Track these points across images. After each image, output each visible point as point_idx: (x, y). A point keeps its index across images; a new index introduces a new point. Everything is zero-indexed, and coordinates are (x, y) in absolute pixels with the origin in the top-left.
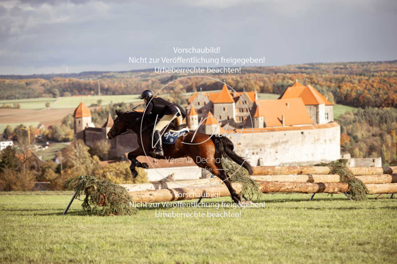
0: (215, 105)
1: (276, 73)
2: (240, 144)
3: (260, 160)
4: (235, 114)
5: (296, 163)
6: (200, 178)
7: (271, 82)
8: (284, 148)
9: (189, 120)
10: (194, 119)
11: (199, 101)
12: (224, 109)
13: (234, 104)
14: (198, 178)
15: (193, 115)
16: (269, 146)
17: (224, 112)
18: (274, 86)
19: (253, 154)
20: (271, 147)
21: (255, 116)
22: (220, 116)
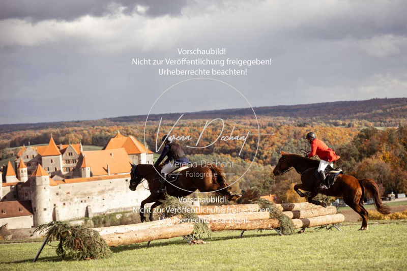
0: (43, 158)
1: (93, 126)
2: (69, 193)
3: (89, 207)
4: (62, 166)
5: (121, 209)
6: (32, 227)
7: (90, 135)
8: (110, 195)
9: (19, 173)
10: (24, 171)
11: (27, 155)
12: (52, 161)
13: (61, 156)
14: (31, 227)
15: (23, 168)
16: (96, 194)
17: (51, 164)
18: (93, 138)
19: (82, 202)
20: (98, 195)
21: (82, 167)
22: (48, 168)
